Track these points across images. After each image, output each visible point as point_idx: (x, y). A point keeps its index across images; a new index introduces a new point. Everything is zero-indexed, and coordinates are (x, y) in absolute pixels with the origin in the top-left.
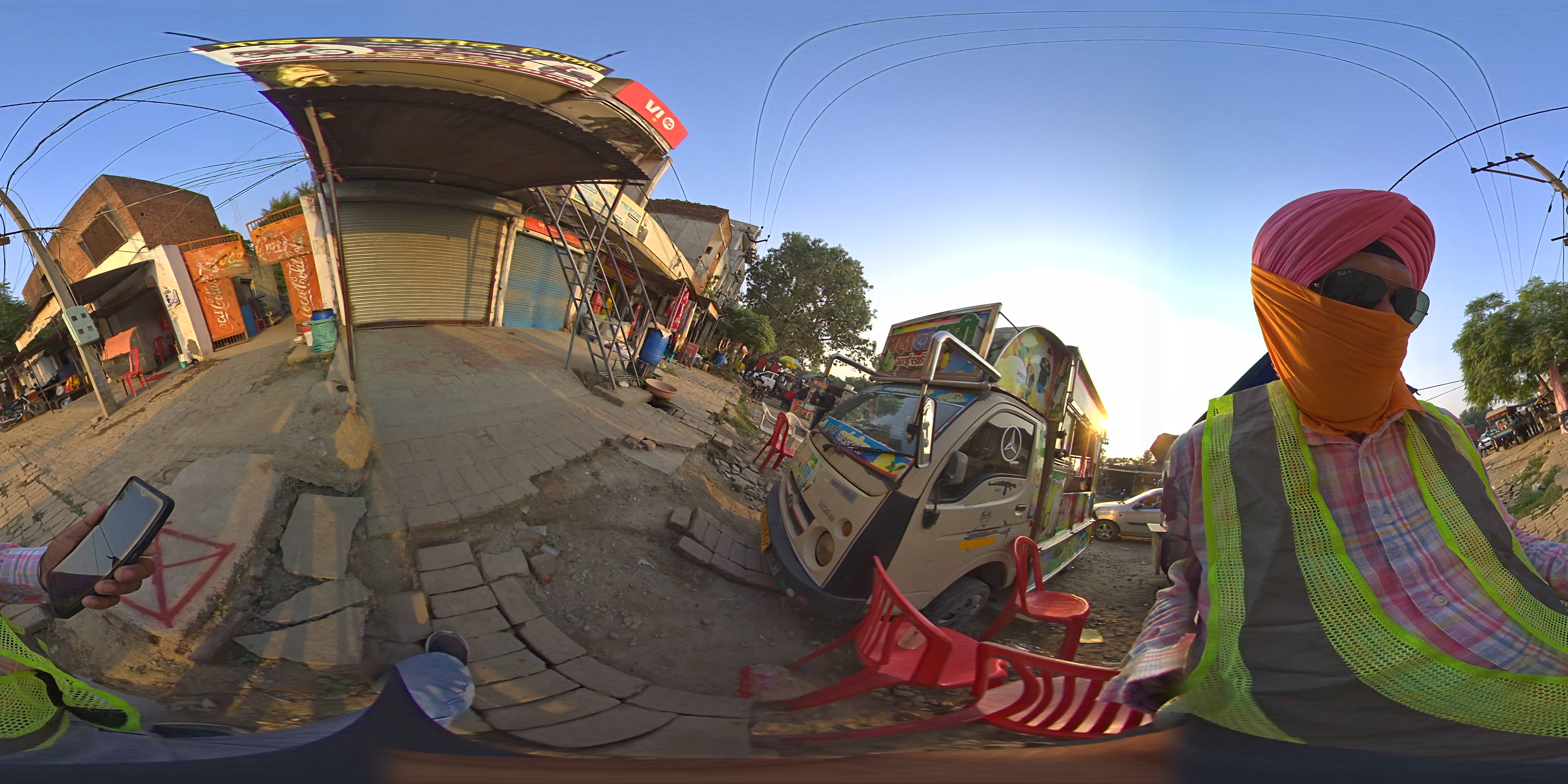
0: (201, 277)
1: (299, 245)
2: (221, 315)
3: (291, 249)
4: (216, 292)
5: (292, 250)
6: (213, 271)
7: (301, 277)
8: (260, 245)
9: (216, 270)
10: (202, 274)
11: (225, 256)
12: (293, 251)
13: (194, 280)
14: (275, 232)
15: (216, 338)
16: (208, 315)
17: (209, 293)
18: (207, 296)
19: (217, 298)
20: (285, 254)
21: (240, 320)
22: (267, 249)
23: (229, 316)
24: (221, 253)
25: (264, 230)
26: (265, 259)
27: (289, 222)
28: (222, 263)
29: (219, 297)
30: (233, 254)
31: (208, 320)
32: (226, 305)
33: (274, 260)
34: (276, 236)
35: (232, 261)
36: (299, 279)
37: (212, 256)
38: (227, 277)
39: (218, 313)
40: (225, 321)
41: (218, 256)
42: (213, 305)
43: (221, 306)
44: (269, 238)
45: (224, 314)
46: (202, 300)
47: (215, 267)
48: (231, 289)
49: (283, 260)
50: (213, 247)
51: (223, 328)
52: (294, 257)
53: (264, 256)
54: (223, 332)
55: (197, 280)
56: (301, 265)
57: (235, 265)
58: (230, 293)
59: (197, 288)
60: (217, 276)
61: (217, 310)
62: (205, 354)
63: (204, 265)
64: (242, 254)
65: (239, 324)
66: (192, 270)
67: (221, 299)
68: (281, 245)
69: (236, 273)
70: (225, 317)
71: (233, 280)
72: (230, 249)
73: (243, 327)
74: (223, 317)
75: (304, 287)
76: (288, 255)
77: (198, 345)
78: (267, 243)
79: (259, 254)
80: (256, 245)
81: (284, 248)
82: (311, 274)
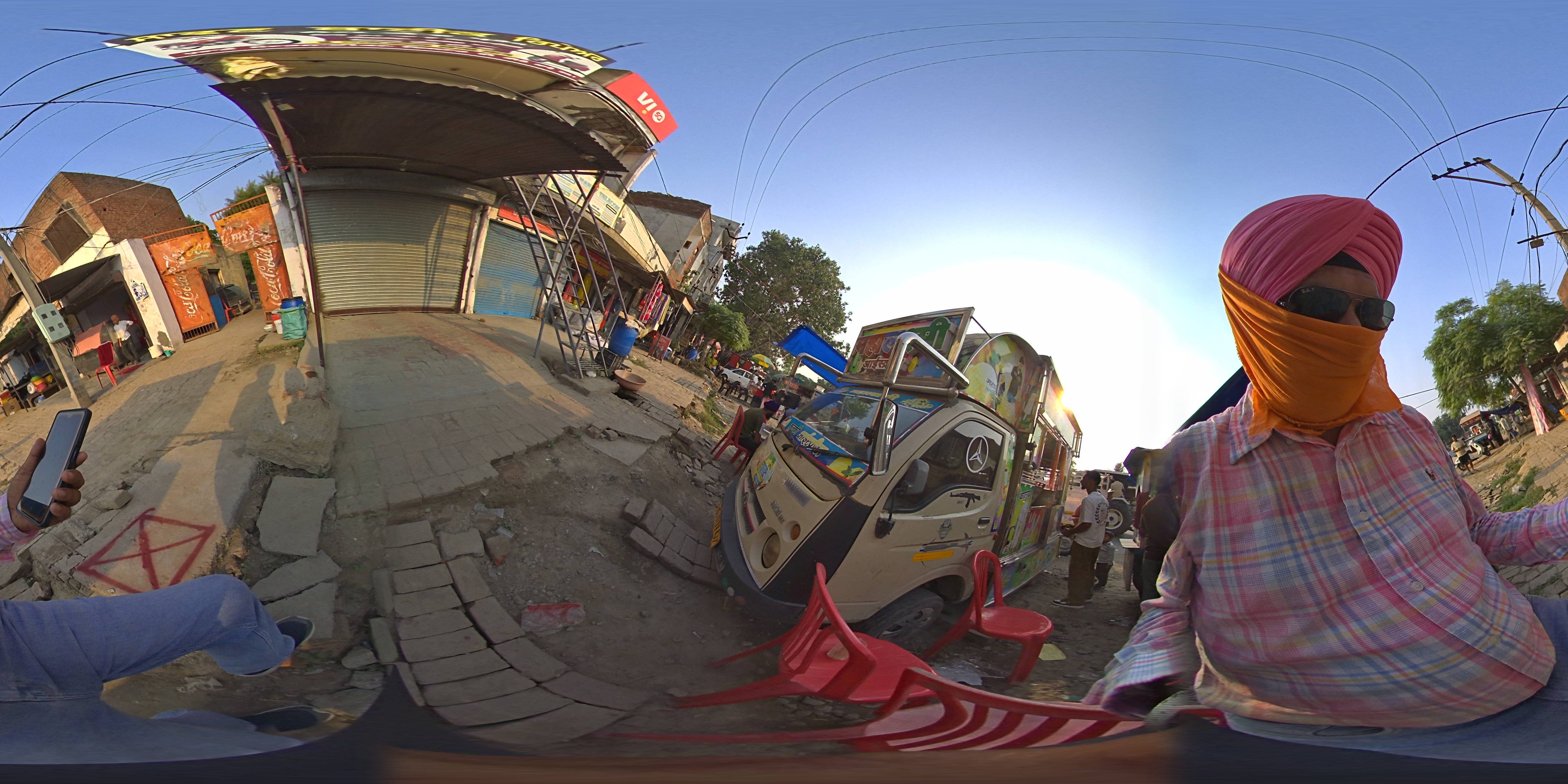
0: (168, 269)
1: (267, 233)
2: (190, 306)
4: (185, 283)
5: (259, 239)
6: (180, 263)
7: (269, 265)
8: (225, 235)
9: (183, 261)
10: (169, 265)
11: (192, 247)
12: (261, 241)
13: (161, 272)
14: (241, 222)
15: (186, 329)
16: (177, 307)
17: (177, 285)
18: (175, 288)
19: (185, 289)
20: (252, 244)
21: (210, 310)
22: (233, 238)
23: (198, 307)
24: (187, 244)
25: (230, 220)
26: (232, 250)
27: (255, 211)
28: (188, 254)
29: (187, 289)
30: (199, 245)
31: (177, 311)
32: (195, 296)
33: (241, 250)
34: (242, 226)
35: (198, 251)
36: (267, 267)
37: (178, 248)
38: (195, 268)
39: (187, 304)
40: (194, 312)
41: (184, 247)
42: (181, 297)
43: (190, 297)
44: (234, 228)
45: (193, 305)
46: (170, 292)
47: (182, 258)
48: (200, 280)
49: (250, 249)
50: (179, 239)
51: (193, 319)
52: (261, 246)
53: (230, 246)
54: (193, 323)
55: (164, 272)
56: (269, 254)
57: (202, 256)
58: (198, 284)
59: (164, 280)
60: (185, 268)
61: (186, 301)
62: (176, 345)
63: (170, 256)
64: (208, 244)
65: (208, 314)
66: (159, 263)
67: (190, 290)
68: (248, 235)
69: (204, 263)
70: (194, 308)
71: (201, 271)
72: (196, 241)
73: (213, 317)
74: (192, 308)
75: (273, 276)
76: (254, 244)
77: (168, 337)
78: (232, 233)
79: (225, 244)
80: (222, 235)
81: (250, 237)
82: (279, 262)
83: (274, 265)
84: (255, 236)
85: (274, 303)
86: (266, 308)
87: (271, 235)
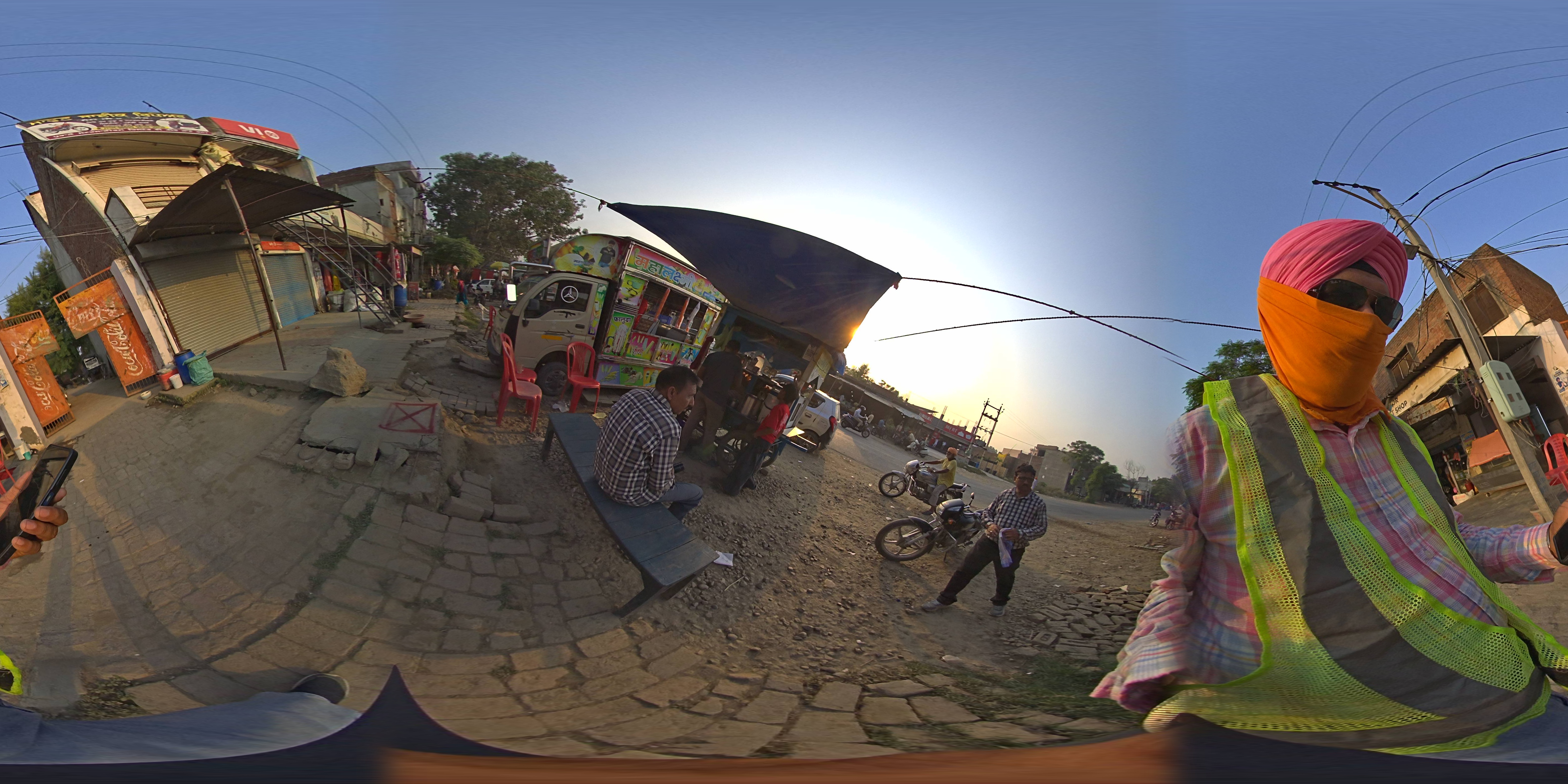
0: (17, 357)
1: (112, 309)
2: (44, 397)
3: (104, 314)
4: (35, 373)
7: (121, 339)
8: (71, 317)
9: (29, 348)
10: (18, 353)
11: (35, 334)
12: (107, 316)
13: (12, 360)
14: (85, 301)
15: (46, 423)
16: (33, 399)
17: (28, 374)
18: (27, 378)
19: (36, 379)
20: (99, 321)
21: (62, 397)
23: (52, 396)
25: (74, 300)
27: (97, 288)
28: (33, 341)
29: (39, 377)
30: (41, 331)
31: (33, 403)
32: (47, 385)
33: (89, 329)
34: (87, 304)
35: (41, 338)
36: (119, 341)
37: (23, 335)
38: (42, 356)
40: (49, 403)
42: (34, 387)
43: (43, 387)
44: (80, 308)
45: (47, 394)
46: (23, 382)
48: (47, 367)
49: (99, 327)
50: (22, 325)
51: (50, 410)
52: (110, 322)
53: (77, 327)
54: (50, 415)
55: (15, 361)
56: (118, 328)
57: (45, 343)
58: (47, 372)
59: (16, 369)
60: (32, 355)
63: (18, 343)
64: (48, 331)
65: (62, 403)
66: (9, 351)
67: (41, 379)
68: (94, 313)
69: (48, 350)
70: (48, 398)
72: (37, 327)
73: (67, 404)
76: (103, 321)
77: (35, 432)
78: (79, 313)
79: (72, 325)
80: (67, 317)
81: (97, 314)
82: (130, 333)
83: (126, 337)
84: (102, 312)
85: (132, 374)
86: (126, 381)
87: (117, 309)
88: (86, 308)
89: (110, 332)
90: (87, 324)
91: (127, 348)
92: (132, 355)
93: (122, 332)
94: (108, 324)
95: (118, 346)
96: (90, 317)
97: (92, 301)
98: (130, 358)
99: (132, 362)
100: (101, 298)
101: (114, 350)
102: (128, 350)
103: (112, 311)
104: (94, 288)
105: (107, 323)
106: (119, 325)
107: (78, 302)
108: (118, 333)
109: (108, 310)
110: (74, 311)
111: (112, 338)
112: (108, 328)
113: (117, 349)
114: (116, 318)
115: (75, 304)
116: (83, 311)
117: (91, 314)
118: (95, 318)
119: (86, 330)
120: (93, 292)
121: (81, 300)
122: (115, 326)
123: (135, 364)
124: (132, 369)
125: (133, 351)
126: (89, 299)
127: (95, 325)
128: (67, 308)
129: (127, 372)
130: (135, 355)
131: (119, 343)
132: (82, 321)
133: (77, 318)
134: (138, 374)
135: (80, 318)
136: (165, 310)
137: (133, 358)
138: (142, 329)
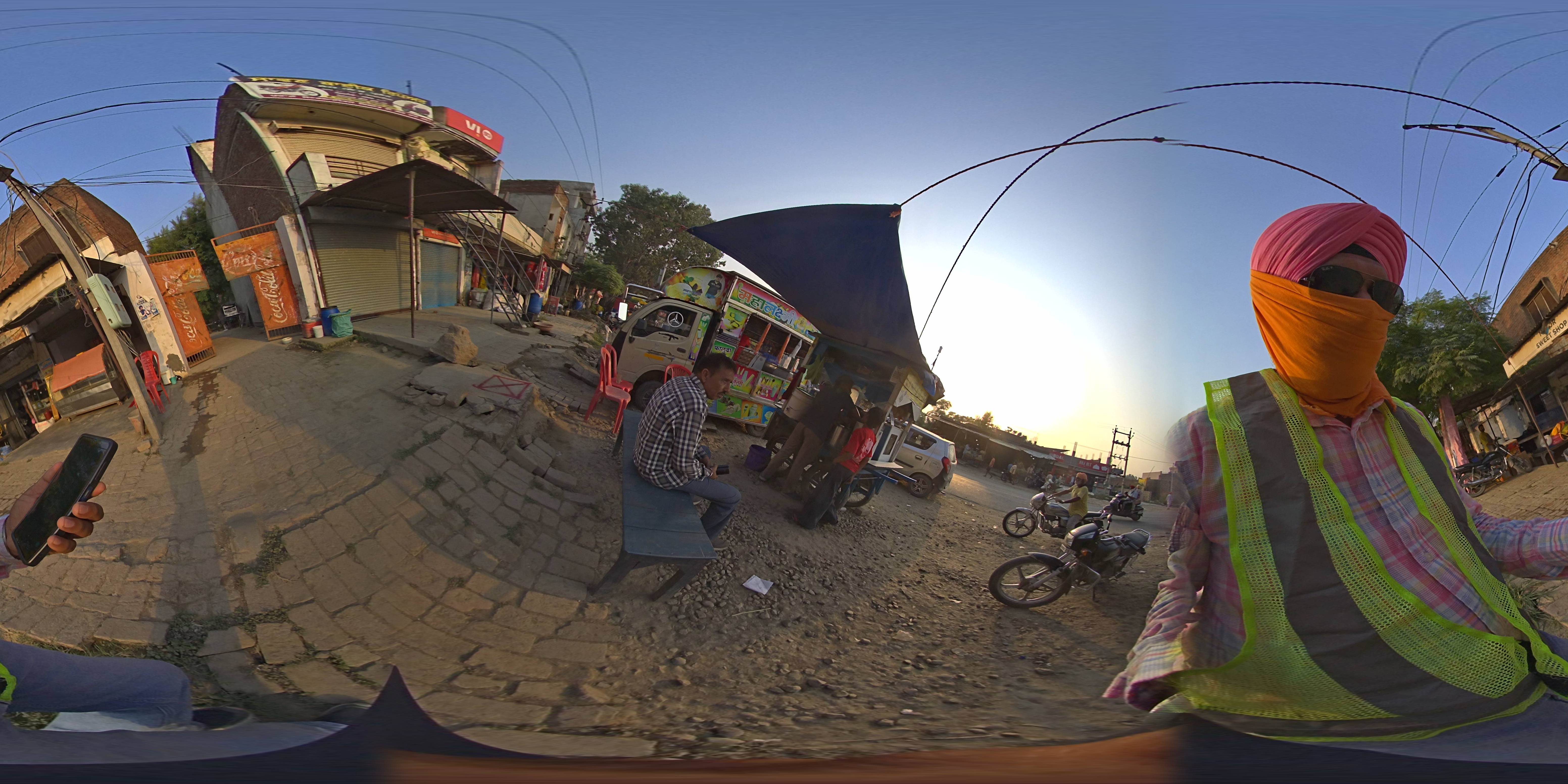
0: (168, 290)
1: (269, 258)
3: (259, 262)
4: (184, 307)
6: (178, 285)
7: (271, 287)
8: (226, 259)
10: (168, 287)
11: (186, 271)
12: (263, 264)
13: (162, 292)
14: (243, 247)
15: (190, 353)
16: (178, 330)
17: (176, 307)
18: (175, 310)
19: (184, 313)
20: (254, 267)
21: (207, 333)
23: (197, 331)
25: (232, 245)
27: (258, 238)
28: (184, 278)
29: (186, 311)
32: (193, 319)
33: (242, 273)
34: (244, 251)
35: (192, 276)
36: (269, 289)
37: (175, 270)
38: (191, 291)
39: (188, 328)
40: (194, 336)
42: (181, 320)
43: (189, 320)
44: (236, 253)
45: (193, 329)
46: (171, 314)
47: (179, 281)
49: (252, 273)
50: (175, 261)
51: (195, 343)
52: (264, 270)
53: (231, 270)
55: (165, 293)
56: (271, 276)
57: (196, 281)
59: (166, 301)
60: (182, 290)
61: (186, 325)
63: (169, 278)
64: (200, 270)
65: (206, 338)
66: (160, 283)
68: (250, 260)
70: (194, 332)
72: (189, 265)
73: (210, 340)
74: (191, 332)
76: (257, 268)
78: (234, 257)
79: (225, 268)
80: (223, 259)
81: (253, 262)
82: (282, 284)
83: (277, 287)
84: (258, 260)
85: (276, 321)
86: (269, 326)
87: (274, 259)
88: (243, 254)
89: (262, 279)
90: (241, 268)
91: (276, 296)
92: (279, 304)
93: (274, 281)
94: (262, 272)
95: (268, 293)
96: (245, 263)
97: (250, 248)
98: (277, 306)
99: (278, 309)
100: (260, 247)
101: (263, 296)
102: (276, 299)
103: (268, 261)
104: (254, 238)
105: (261, 270)
106: (272, 274)
107: (235, 247)
108: (270, 281)
109: (264, 259)
110: (230, 255)
111: (263, 285)
112: (261, 275)
113: (266, 296)
114: (271, 268)
115: (232, 249)
116: (239, 257)
117: (247, 260)
118: (250, 264)
119: (239, 274)
120: (253, 241)
121: (239, 246)
122: (268, 274)
123: (280, 312)
124: (277, 316)
125: (281, 300)
126: (248, 246)
127: (249, 270)
128: (224, 251)
129: (272, 318)
130: (282, 304)
131: (269, 291)
132: (236, 265)
133: (232, 262)
134: (282, 322)
135: (235, 262)
136: (320, 269)
137: (280, 307)
138: (294, 282)
